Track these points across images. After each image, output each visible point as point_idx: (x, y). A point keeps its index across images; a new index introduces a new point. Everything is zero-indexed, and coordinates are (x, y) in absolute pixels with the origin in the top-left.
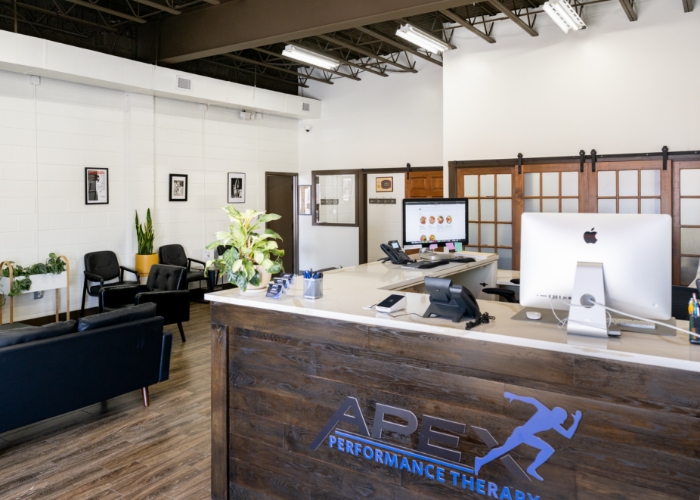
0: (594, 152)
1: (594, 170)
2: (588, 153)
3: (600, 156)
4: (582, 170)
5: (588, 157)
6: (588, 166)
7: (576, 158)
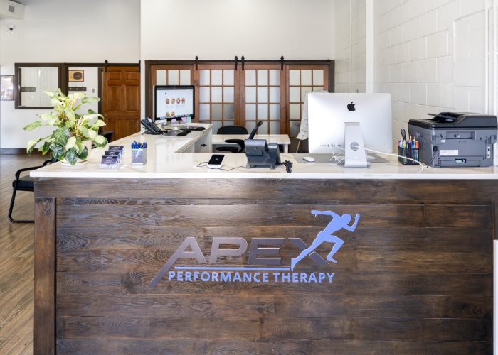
0: (243, 58)
1: (243, 69)
2: (240, 58)
3: (246, 61)
4: (236, 69)
5: (240, 61)
6: (239, 66)
7: (233, 61)
